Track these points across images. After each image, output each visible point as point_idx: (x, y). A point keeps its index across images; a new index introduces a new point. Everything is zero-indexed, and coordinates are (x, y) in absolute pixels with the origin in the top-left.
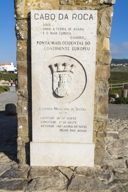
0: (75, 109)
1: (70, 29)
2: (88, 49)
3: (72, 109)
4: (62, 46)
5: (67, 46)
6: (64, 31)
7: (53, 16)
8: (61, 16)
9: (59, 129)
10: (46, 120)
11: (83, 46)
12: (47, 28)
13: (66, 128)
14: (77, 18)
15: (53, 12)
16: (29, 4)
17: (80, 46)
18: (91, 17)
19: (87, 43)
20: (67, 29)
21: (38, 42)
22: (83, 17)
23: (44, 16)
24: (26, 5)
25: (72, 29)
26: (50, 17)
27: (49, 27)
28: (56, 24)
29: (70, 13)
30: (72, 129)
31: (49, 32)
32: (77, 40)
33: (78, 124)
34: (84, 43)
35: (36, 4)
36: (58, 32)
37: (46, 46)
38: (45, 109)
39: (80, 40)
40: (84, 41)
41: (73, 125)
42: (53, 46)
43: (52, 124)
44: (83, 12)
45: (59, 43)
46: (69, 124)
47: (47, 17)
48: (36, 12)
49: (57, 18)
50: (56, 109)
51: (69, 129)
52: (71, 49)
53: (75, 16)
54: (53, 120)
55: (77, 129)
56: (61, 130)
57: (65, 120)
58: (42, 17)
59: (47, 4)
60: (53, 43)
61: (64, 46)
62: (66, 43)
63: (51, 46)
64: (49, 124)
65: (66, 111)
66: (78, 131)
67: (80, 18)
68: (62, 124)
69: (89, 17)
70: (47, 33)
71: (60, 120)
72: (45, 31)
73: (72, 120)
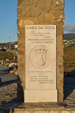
0: (47, 72)
1: (44, 33)
2: (53, 42)
3: (46, 72)
5: (43, 41)
6: (41, 34)
7: (36, 27)
9: (39, 82)
10: (32, 78)
11: (50, 41)
12: (33, 33)
13: (42, 82)
14: (47, 28)
17: (49, 41)
19: (52, 40)
21: (28, 39)
22: (50, 28)
24: (23, 22)
25: (45, 33)
28: (37, 31)
29: (44, 26)
30: (46, 82)
31: (34, 34)
32: (47, 38)
33: (49, 79)
35: (28, 22)
36: (38, 34)
37: (33, 41)
38: (32, 72)
39: (49, 38)
41: (46, 80)
42: (36, 41)
43: (36, 80)
44: (50, 26)
45: (38, 40)
46: (44, 80)
47: (33, 28)
48: (28, 26)
49: (38, 28)
50: (37, 72)
51: (44, 82)
52: (44, 42)
53: (46, 27)
54: (36, 78)
55: (48, 82)
56: (40, 83)
57: (42, 77)
58: (30, 28)
59: (33, 22)
60: (36, 40)
61: (41, 41)
63: (35, 41)
64: (34, 80)
65: (42, 73)
66: (49, 83)
67: (48, 28)
68: (41, 80)
69: (52, 28)
70: (33, 35)
71: (40, 77)
72: (32, 34)
73: (46, 78)
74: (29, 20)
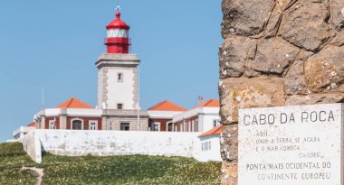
1: (297, 140)
2: (328, 176)
4: (285, 171)
5: (294, 171)
6: (289, 144)
7: (271, 117)
8: (284, 117)
11: (319, 171)
14: (309, 119)
15: (271, 110)
16: (238, 98)
17: (314, 171)
18: (331, 116)
19: (325, 165)
20: (293, 140)
21: (248, 166)
22: (318, 118)
23: (258, 119)
24: (235, 99)
25: (302, 140)
26: (267, 120)
27: (265, 138)
28: (274, 132)
29: (297, 110)
31: (265, 145)
32: (310, 160)
34: (321, 166)
35: (250, 97)
36: (279, 145)
37: (261, 171)
39: (315, 160)
40: (320, 161)
42: (272, 171)
45: (280, 166)
47: (262, 120)
53: (305, 116)
58: (255, 120)
59: (264, 96)
60: (271, 166)
62: (293, 166)
63: (269, 172)
67: (314, 118)
69: (327, 116)
70: (263, 149)
72: (260, 146)
74: (252, 91)
